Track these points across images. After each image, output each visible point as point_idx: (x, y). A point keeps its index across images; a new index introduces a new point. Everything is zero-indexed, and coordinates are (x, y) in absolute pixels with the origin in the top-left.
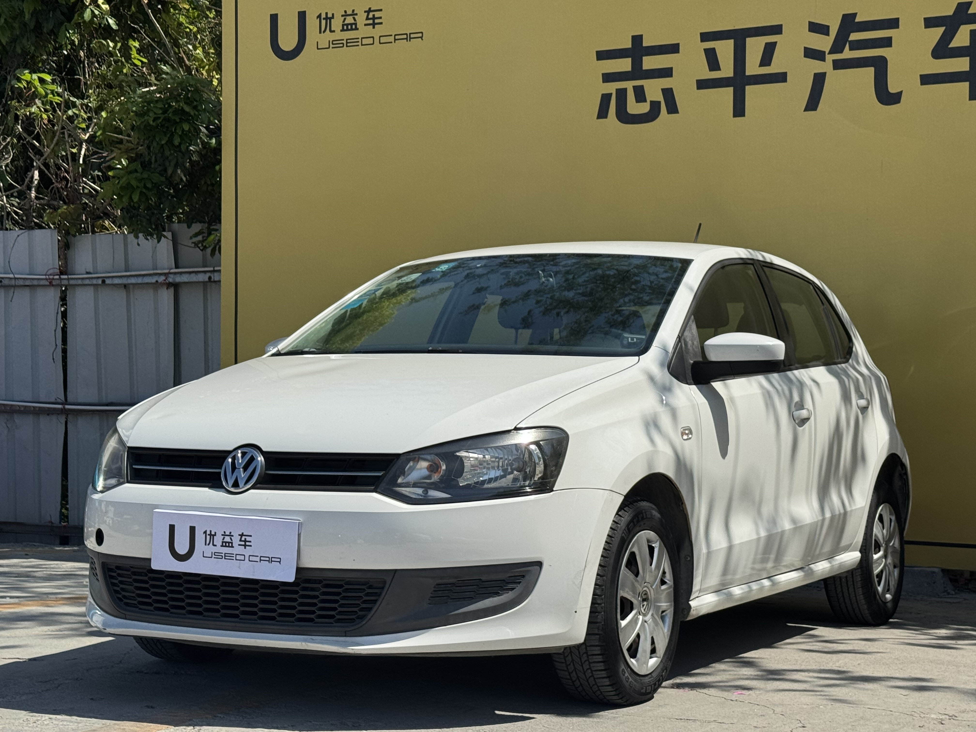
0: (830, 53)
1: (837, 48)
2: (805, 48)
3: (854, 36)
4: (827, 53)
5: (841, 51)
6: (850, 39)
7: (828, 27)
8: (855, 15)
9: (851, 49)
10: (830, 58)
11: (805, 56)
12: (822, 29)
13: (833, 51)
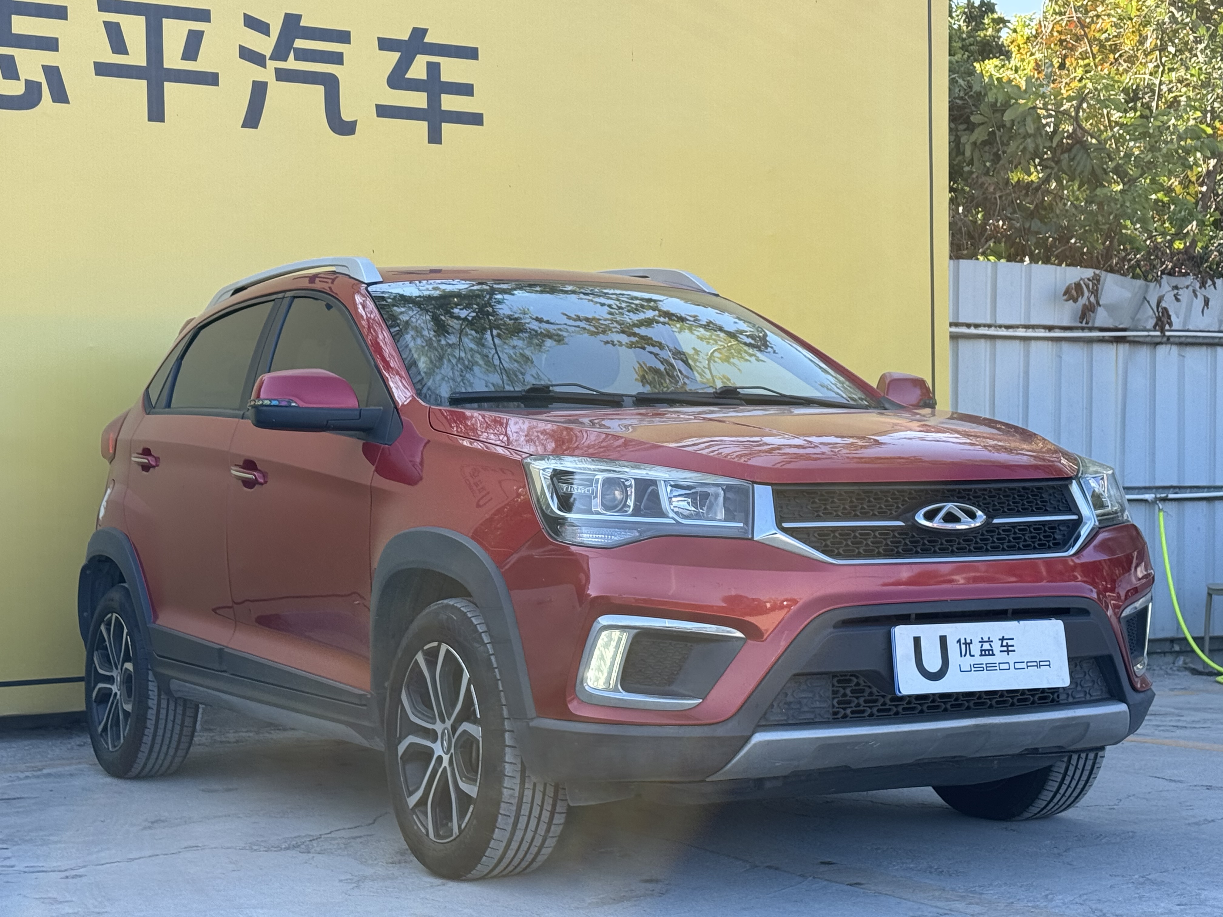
0: (270, 59)
1: (280, 53)
2: (240, 45)
3: (299, 43)
4: (268, 58)
5: (285, 60)
6: (295, 46)
7: (268, 25)
8: (299, 17)
9: (296, 59)
10: (272, 65)
11: (241, 56)
12: (261, 27)
13: (274, 57)
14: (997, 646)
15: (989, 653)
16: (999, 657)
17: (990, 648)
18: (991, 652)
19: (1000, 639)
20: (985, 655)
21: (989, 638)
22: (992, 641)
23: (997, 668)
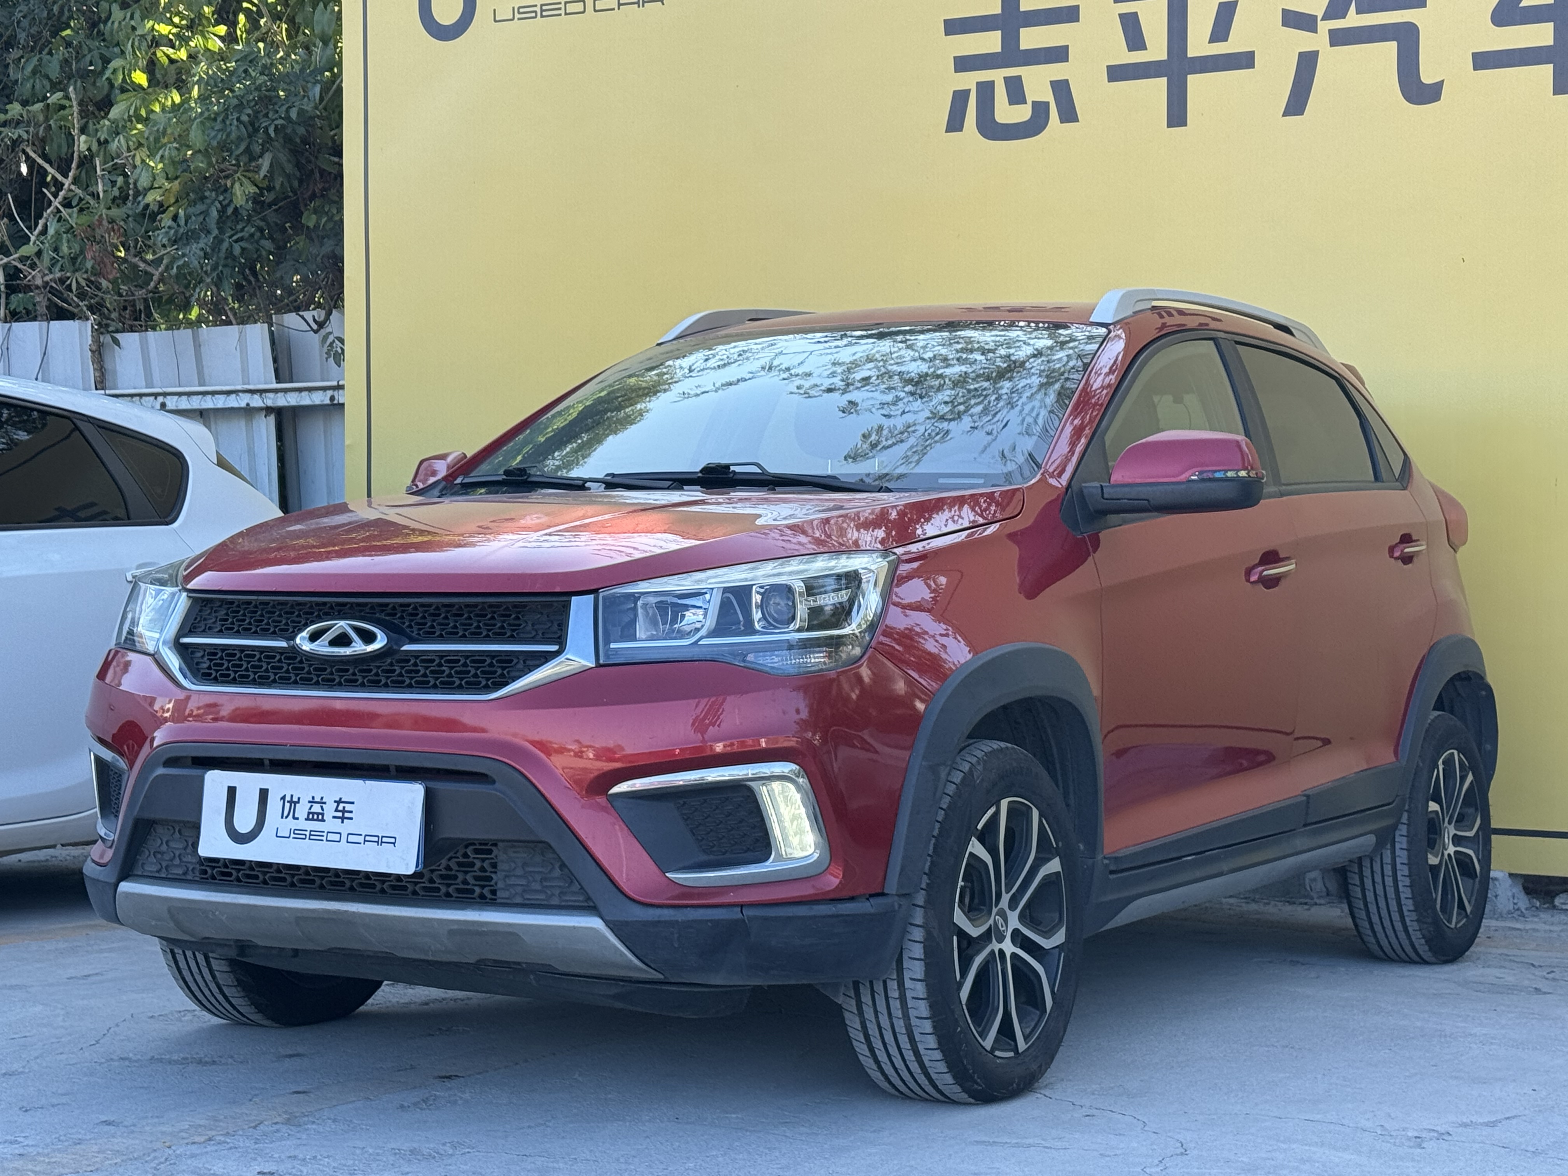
0: (1324, 19)
1: (1336, 8)
2: (1283, 10)
4: (1320, 18)
5: (1343, 15)
9: (1358, 12)
10: (1325, 27)
11: (1285, 24)
13: (1329, 15)
14: (329, 810)
15: (319, 817)
16: (330, 824)
17: (321, 811)
18: (320, 817)
19: (335, 802)
20: (313, 819)
21: (322, 798)
22: (325, 803)
23: (324, 838)
